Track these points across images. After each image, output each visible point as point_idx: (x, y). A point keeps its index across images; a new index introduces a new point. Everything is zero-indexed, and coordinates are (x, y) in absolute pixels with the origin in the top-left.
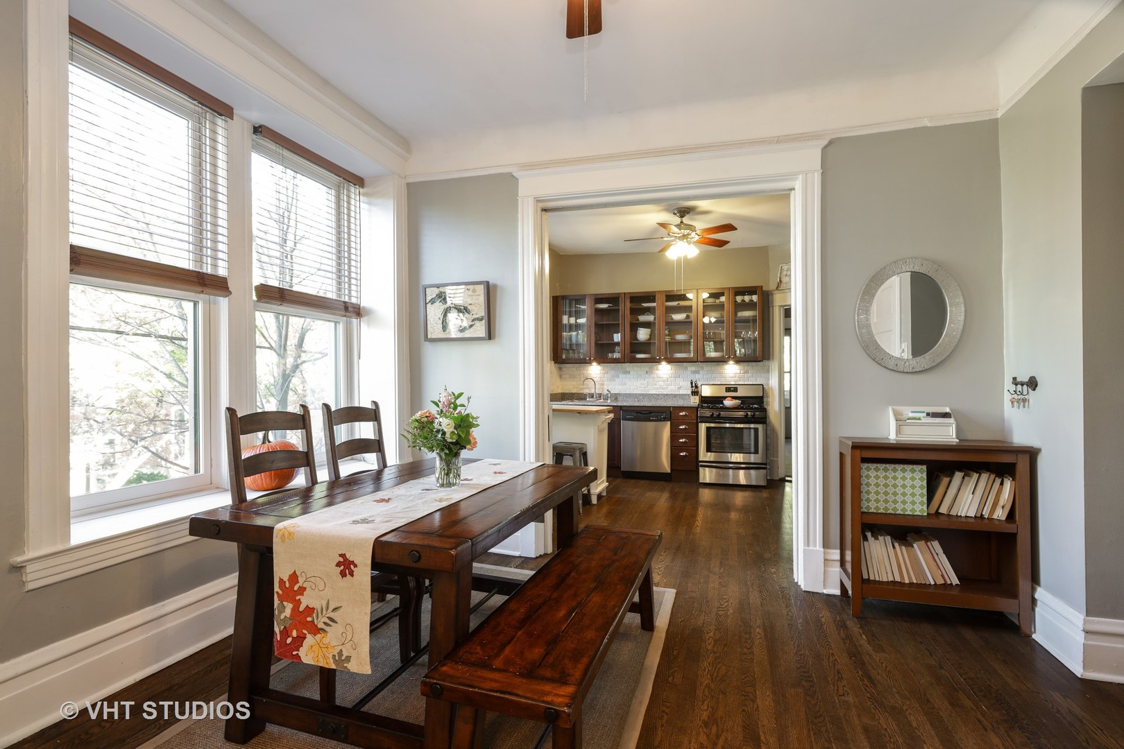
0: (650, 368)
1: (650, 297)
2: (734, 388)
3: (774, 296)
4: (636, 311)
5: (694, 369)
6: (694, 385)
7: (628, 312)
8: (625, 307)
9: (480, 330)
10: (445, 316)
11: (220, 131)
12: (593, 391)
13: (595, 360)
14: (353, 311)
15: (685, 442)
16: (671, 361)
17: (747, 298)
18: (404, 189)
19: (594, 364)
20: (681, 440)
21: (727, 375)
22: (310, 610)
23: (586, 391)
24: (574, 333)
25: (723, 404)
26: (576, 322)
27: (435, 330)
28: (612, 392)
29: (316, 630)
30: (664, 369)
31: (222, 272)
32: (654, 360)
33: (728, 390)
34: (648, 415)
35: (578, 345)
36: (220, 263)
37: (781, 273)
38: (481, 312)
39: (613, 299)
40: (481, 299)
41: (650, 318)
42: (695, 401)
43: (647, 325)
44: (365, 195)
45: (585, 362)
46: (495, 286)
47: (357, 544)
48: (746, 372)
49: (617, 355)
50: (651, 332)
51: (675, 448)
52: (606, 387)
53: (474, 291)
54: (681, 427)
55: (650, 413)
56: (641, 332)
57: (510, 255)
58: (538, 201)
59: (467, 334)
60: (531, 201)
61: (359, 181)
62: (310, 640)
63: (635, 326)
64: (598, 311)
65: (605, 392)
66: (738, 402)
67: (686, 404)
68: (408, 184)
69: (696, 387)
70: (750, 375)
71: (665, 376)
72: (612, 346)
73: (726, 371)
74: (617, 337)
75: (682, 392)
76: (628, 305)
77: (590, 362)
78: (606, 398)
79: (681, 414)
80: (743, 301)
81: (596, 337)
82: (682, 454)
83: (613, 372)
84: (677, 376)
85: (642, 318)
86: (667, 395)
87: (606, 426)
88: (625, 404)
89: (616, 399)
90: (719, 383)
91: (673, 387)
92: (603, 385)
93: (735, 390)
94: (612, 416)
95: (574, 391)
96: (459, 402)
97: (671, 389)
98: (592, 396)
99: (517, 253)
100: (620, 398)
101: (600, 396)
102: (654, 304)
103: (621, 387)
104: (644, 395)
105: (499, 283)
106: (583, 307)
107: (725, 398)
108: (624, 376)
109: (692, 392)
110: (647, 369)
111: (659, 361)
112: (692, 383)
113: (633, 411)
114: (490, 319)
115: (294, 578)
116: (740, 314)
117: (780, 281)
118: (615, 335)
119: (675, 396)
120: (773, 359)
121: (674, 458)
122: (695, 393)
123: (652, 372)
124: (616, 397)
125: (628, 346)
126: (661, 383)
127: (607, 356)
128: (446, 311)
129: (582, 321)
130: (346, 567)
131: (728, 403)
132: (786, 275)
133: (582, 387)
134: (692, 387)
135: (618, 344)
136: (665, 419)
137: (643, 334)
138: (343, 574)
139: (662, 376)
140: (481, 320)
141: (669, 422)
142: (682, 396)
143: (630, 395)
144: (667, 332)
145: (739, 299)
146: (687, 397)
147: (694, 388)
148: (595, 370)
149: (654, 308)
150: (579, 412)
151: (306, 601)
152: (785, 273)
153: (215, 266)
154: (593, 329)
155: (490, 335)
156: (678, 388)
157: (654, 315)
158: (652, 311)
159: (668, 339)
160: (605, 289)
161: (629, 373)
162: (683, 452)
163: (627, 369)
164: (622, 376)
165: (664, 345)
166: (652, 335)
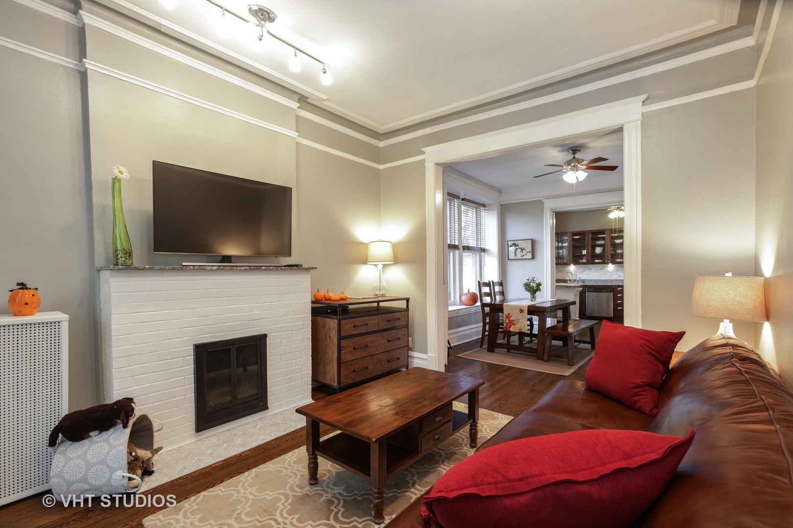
0: (603, 267)
1: (602, 232)
4: (595, 239)
7: (590, 240)
8: (589, 238)
9: (529, 256)
10: (516, 251)
11: (456, 203)
12: (571, 278)
13: (572, 263)
14: (483, 250)
15: (621, 303)
16: (614, 263)
18: (499, 206)
19: (572, 265)
20: (619, 302)
22: (512, 320)
23: (567, 278)
24: (561, 251)
26: (562, 245)
27: (512, 256)
28: (582, 279)
29: (514, 324)
30: (611, 267)
31: (457, 243)
32: (604, 263)
35: (562, 256)
36: (456, 241)
38: (530, 249)
39: (582, 234)
40: (530, 245)
41: (603, 242)
43: (599, 246)
44: (486, 210)
45: (568, 264)
46: (535, 240)
47: (524, 306)
49: (584, 261)
50: (603, 249)
51: (615, 305)
52: (578, 276)
53: (527, 242)
54: (619, 295)
55: (602, 289)
57: (541, 229)
58: (551, 209)
59: (524, 257)
60: (549, 209)
61: (484, 206)
62: (512, 326)
63: (594, 247)
64: (574, 239)
65: (578, 279)
68: (501, 205)
71: (611, 270)
72: (582, 257)
74: (584, 252)
75: (620, 278)
76: (590, 236)
77: (570, 264)
78: (578, 282)
79: (619, 289)
81: (573, 252)
83: (582, 269)
84: (618, 271)
85: (598, 242)
86: (612, 280)
87: (578, 293)
88: (588, 284)
91: (615, 276)
92: (577, 275)
94: (581, 289)
95: (561, 278)
96: (534, 279)
98: (570, 281)
99: (544, 229)
100: (586, 282)
101: (575, 280)
102: (605, 236)
103: (586, 276)
104: (599, 280)
105: (536, 239)
106: (566, 238)
108: (588, 271)
110: (601, 267)
111: (607, 263)
113: (593, 288)
114: (533, 252)
115: (509, 314)
118: (583, 251)
119: (617, 280)
121: (615, 310)
123: (604, 269)
124: (583, 281)
125: (590, 257)
126: (609, 274)
127: (579, 261)
128: (516, 249)
129: (566, 244)
130: (522, 311)
133: (565, 276)
135: (585, 255)
136: (610, 291)
137: (598, 250)
138: (521, 312)
140: (530, 252)
141: (612, 293)
143: (591, 280)
144: (612, 249)
148: (572, 268)
149: (605, 237)
150: (566, 286)
151: (511, 319)
153: (455, 242)
154: (571, 249)
155: (533, 257)
156: (618, 276)
157: (605, 240)
158: (604, 239)
159: (612, 252)
160: (578, 229)
161: (591, 269)
162: (620, 307)
163: (590, 267)
164: (587, 271)
165: (610, 255)
166: (604, 251)
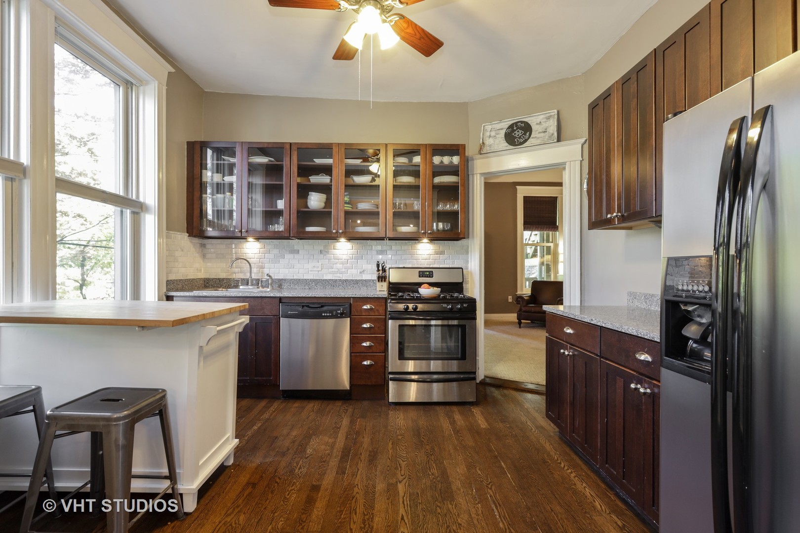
0: (325, 246)
1: (325, 149)
2: (429, 272)
3: (475, 161)
4: (305, 171)
5: (379, 248)
6: (380, 268)
7: (295, 170)
8: (291, 165)
12: (247, 276)
15: (370, 347)
16: (353, 238)
17: (446, 160)
19: (252, 241)
20: (364, 344)
21: (420, 257)
23: (238, 276)
24: (221, 197)
25: (418, 292)
26: (223, 180)
28: (274, 277)
30: (343, 248)
32: (330, 237)
33: (422, 274)
34: (318, 310)
37: (483, 134)
39: (276, 151)
41: (324, 179)
42: (381, 290)
45: (236, 235)
48: (442, 253)
49: (280, 228)
50: (327, 199)
51: (356, 355)
52: (266, 271)
54: (365, 326)
55: (322, 306)
56: (312, 198)
63: (304, 191)
64: (253, 167)
65: (265, 277)
66: (435, 291)
67: (370, 293)
69: (384, 270)
70: (446, 256)
71: (344, 257)
72: (275, 216)
73: (419, 252)
74: (281, 204)
75: (365, 277)
76: (296, 159)
77: (244, 238)
78: (266, 285)
79: (365, 307)
80: (442, 162)
82: (365, 363)
83: (276, 251)
84: (359, 257)
85: (315, 179)
86: (346, 281)
89: (280, 286)
90: (410, 266)
91: (354, 271)
92: (261, 267)
93: (431, 275)
95: (223, 275)
97: (352, 274)
98: (246, 281)
100: (285, 286)
101: (257, 282)
102: (329, 161)
103: (287, 271)
104: (317, 282)
106: (232, 160)
107: (420, 285)
108: (291, 256)
109: (379, 278)
110: (322, 248)
111: (335, 238)
112: (378, 266)
113: (298, 304)
116: (438, 180)
117: (483, 143)
118: (277, 201)
119: (357, 282)
120: (473, 237)
121: (354, 368)
122: (382, 278)
123: (327, 252)
124: (278, 284)
125: (295, 216)
126: (339, 266)
127: (268, 229)
129: (231, 179)
131: (425, 291)
132: (490, 136)
134: (378, 270)
135: (281, 212)
136: (342, 315)
137: (315, 201)
139: (341, 257)
141: (349, 319)
142: (365, 283)
143: (298, 282)
144: (346, 199)
145: (437, 160)
146: (372, 284)
147: (381, 272)
148: (252, 248)
149: (331, 165)
152: (488, 134)
154: (245, 190)
156: (361, 273)
157: (331, 175)
158: (327, 170)
159: (348, 208)
160: (266, 135)
161: (298, 252)
162: (367, 359)
163: (296, 247)
164: (288, 256)
165: (342, 215)
166: (328, 202)
